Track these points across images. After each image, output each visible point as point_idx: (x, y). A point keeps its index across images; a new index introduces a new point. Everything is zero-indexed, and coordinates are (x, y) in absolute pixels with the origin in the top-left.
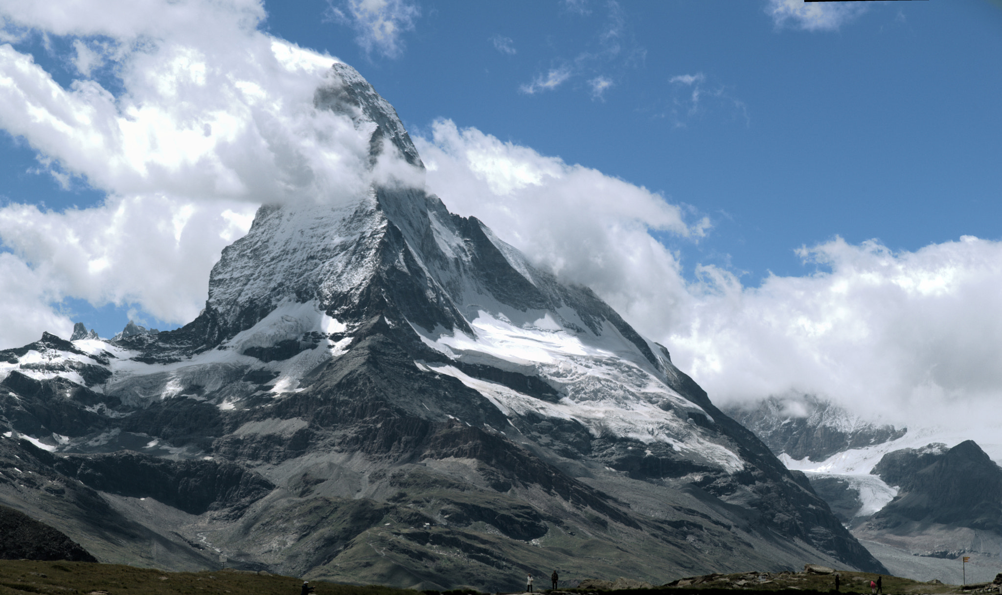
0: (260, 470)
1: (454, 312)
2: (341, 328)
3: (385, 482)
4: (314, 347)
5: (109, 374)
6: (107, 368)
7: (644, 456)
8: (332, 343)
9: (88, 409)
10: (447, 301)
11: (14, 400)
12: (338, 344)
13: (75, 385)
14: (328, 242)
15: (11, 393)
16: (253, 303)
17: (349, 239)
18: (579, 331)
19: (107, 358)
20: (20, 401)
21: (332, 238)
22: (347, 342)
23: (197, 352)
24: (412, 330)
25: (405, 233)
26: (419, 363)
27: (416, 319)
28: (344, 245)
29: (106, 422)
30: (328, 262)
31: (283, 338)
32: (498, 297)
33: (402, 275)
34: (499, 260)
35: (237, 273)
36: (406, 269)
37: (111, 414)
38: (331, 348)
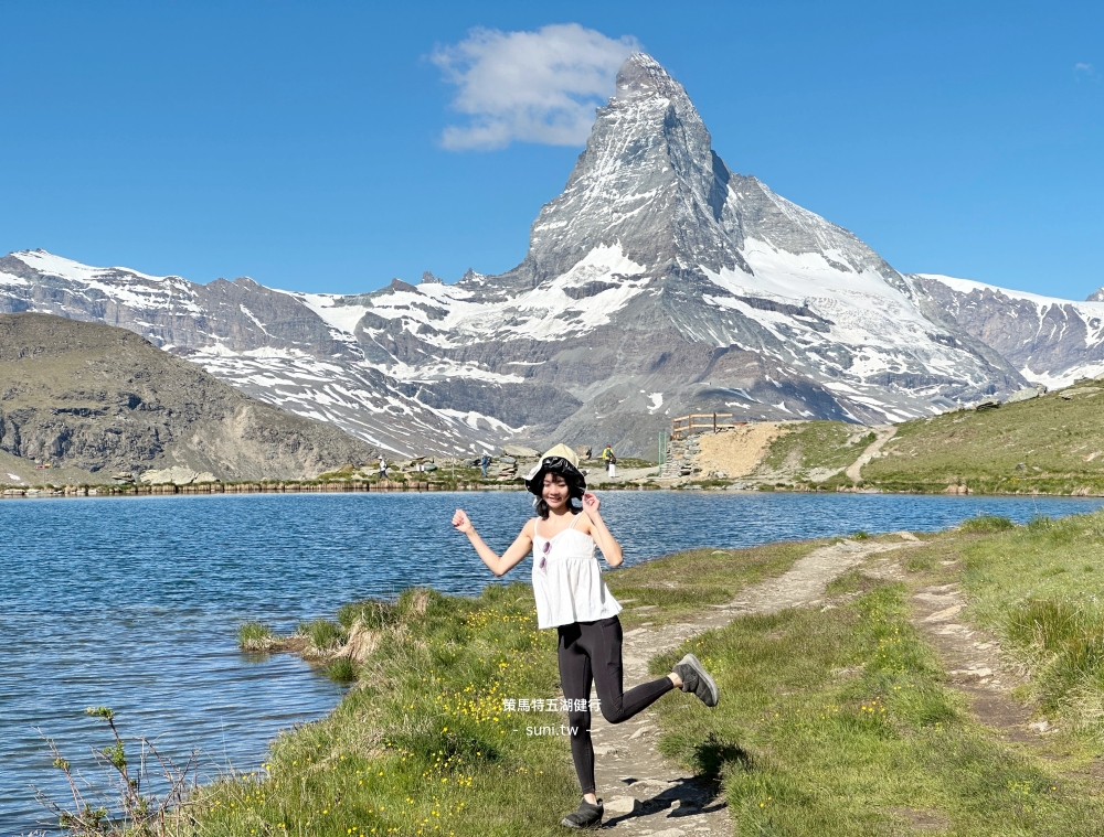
0: (571, 391)
1: (737, 254)
2: (642, 269)
3: (677, 399)
4: (618, 286)
5: (446, 313)
6: (445, 307)
7: (900, 373)
8: (632, 282)
9: (429, 342)
10: (731, 246)
11: (367, 335)
12: (638, 283)
13: (418, 322)
14: (629, 198)
15: (365, 330)
16: (566, 251)
17: (647, 195)
18: (844, 269)
19: (445, 299)
20: (373, 336)
21: (633, 195)
22: (646, 281)
23: (520, 292)
24: (700, 270)
25: (694, 190)
26: (707, 298)
27: (703, 261)
28: (643, 201)
29: (445, 353)
30: (629, 215)
31: (591, 279)
32: (773, 240)
33: (691, 225)
34: (774, 211)
35: (553, 226)
36: (694, 220)
37: (447, 345)
38: (632, 286)
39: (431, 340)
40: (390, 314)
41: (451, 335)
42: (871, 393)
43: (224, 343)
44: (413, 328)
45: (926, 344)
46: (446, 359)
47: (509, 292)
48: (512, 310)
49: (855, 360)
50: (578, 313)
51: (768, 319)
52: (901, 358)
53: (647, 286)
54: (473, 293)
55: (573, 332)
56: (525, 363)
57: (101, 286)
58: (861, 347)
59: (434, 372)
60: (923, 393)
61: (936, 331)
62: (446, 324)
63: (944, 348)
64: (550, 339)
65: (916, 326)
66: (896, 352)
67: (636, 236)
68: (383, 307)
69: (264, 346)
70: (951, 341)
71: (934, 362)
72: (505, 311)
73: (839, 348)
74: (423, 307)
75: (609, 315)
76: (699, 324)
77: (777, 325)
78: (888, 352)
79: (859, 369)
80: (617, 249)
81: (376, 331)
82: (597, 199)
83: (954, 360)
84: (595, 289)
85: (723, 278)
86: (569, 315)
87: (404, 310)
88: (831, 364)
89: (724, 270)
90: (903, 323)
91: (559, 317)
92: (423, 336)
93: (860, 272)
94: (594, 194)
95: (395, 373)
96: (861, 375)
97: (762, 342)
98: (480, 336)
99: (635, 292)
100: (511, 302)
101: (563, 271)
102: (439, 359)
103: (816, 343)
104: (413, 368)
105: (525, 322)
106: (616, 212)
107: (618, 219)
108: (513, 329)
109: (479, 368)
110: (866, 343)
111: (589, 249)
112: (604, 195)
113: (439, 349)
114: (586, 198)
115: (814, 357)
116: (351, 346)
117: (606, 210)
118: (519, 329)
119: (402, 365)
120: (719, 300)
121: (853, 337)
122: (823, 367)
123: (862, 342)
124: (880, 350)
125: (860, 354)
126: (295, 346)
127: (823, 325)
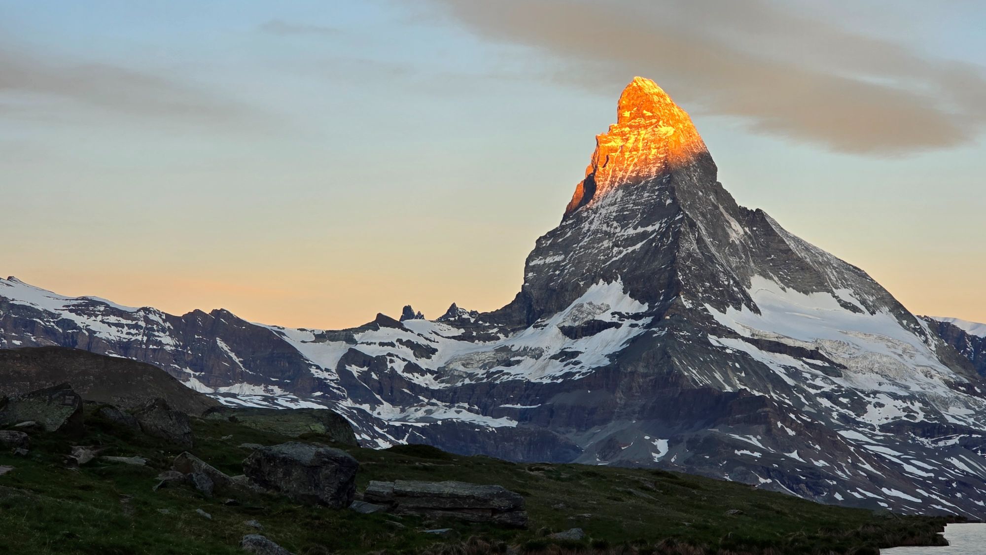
0: (568, 437)
3: (683, 446)
4: (617, 326)
5: (434, 351)
6: (433, 345)
7: (917, 421)
8: (634, 322)
9: (416, 381)
10: (737, 284)
11: (351, 373)
12: (640, 322)
13: (404, 360)
14: (631, 232)
15: (348, 368)
16: (563, 287)
17: (650, 229)
18: (855, 309)
19: (433, 337)
20: (356, 375)
21: (635, 228)
22: (648, 320)
23: (514, 331)
24: (706, 310)
25: (699, 224)
26: (713, 339)
27: (709, 300)
28: (644, 235)
29: (432, 394)
30: (630, 249)
31: (590, 317)
32: (782, 279)
33: (695, 261)
34: (782, 247)
35: (549, 260)
36: (700, 256)
37: (436, 386)
38: (632, 326)
39: (419, 380)
40: (373, 351)
41: (438, 374)
42: (887, 443)
43: (198, 378)
44: (399, 366)
45: (942, 391)
46: (434, 401)
47: (501, 330)
48: (505, 349)
49: (870, 408)
50: (575, 354)
51: (777, 362)
52: (917, 406)
53: (649, 326)
54: (462, 331)
55: (569, 374)
56: (519, 406)
57: (72, 316)
58: (875, 393)
59: (421, 413)
60: (941, 444)
61: (953, 377)
62: (433, 363)
63: (962, 396)
64: (546, 381)
65: (933, 372)
66: (912, 398)
67: (638, 272)
68: (368, 344)
69: (241, 382)
70: (970, 390)
71: (953, 410)
72: (497, 351)
73: (850, 393)
74: (409, 344)
75: (609, 356)
76: (703, 368)
77: (786, 368)
78: (903, 399)
79: (874, 416)
80: (617, 285)
81: (359, 369)
82: (596, 232)
83: (974, 409)
84: (594, 327)
85: (730, 318)
86: (565, 356)
87: (390, 347)
88: (842, 411)
89: (731, 309)
90: (919, 369)
91: (555, 357)
92: (410, 376)
93: (873, 313)
94: (593, 227)
95: (379, 414)
96: (876, 423)
97: (770, 387)
98: (471, 376)
99: (636, 332)
100: (503, 340)
101: (561, 308)
102: (426, 400)
103: (827, 388)
104: (398, 409)
105: (518, 362)
106: (618, 246)
107: (619, 254)
108: (506, 370)
109: (470, 410)
110: (881, 389)
111: (588, 285)
112: (605, 228)
113: (427, 389)
114: (585, 230)
115: (825, 403)
116: (333, 385)
117: (606, 244)
118: (513, 370)
119: (386, 405)
120: (726, 341)
121: (865, 381)
122: (835, 414)
123: (876, 387)
124: (895, 397)
125: (874, 401)
126: (274, 383)
127: (834, 369)
